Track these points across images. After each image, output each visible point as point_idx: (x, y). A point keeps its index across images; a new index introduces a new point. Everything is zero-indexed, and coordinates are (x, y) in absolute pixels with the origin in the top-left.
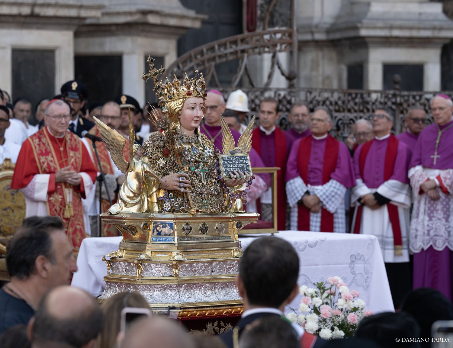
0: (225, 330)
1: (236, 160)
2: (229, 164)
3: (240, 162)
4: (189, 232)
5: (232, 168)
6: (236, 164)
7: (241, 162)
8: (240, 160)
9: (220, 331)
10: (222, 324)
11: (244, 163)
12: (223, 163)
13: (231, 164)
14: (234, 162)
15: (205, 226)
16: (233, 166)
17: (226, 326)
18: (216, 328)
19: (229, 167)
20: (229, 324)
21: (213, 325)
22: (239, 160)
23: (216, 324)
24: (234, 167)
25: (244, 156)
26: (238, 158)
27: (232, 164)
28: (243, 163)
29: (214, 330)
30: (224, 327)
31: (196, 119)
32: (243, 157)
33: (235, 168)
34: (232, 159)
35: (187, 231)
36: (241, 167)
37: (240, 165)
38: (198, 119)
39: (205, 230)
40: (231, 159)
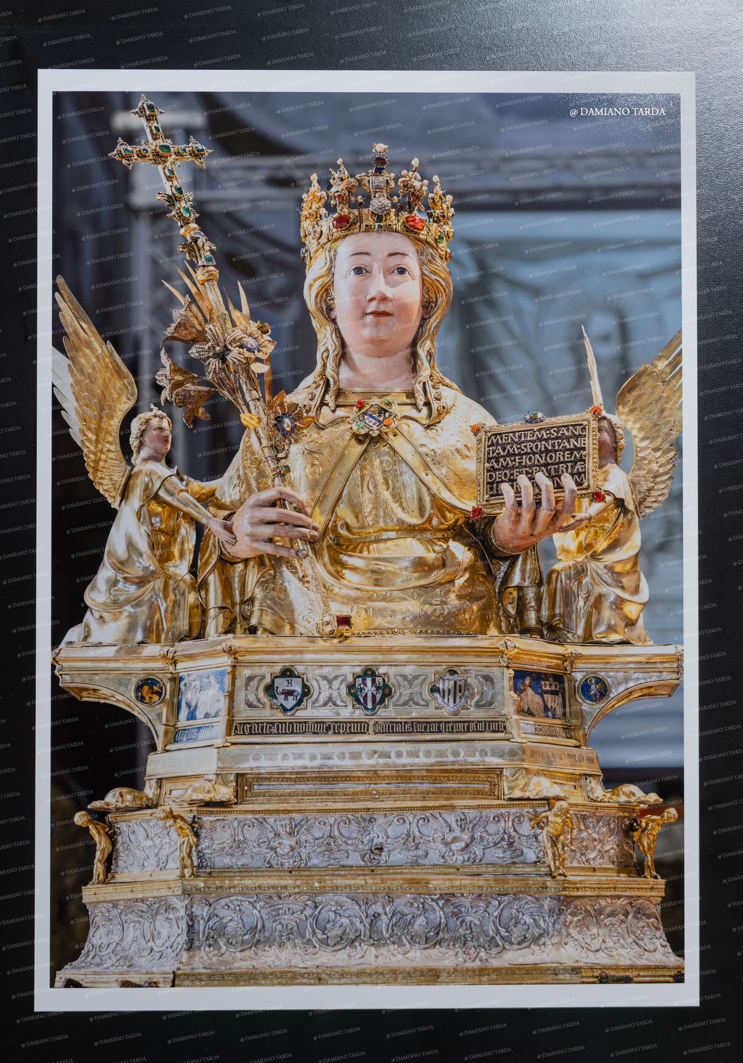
1: (540, 440)
2: (509, 455)
3: (553, 446)
4: (295, 702)
5: (517, 468)
6: (534, 454)
7: (559, 445)
8: (557, 438)
11: (568, 450)
12: (489, 453)
13: (514, 455)
14: (531, 449)
15: (374, 681)
16: (525, 460)
19: (506, 468)
22: (553, 439)
24: (525, 467)
25: (574, 426)
26: (550, 433)
27: (519, 454)
28: (565, 449)
32: (568, 430)
33: (530, 467)
34: (526, 436)
35: (286, 699)
36: (552, 464)
37: (551, 457)
39: (374, 697)
40: (520, 437)
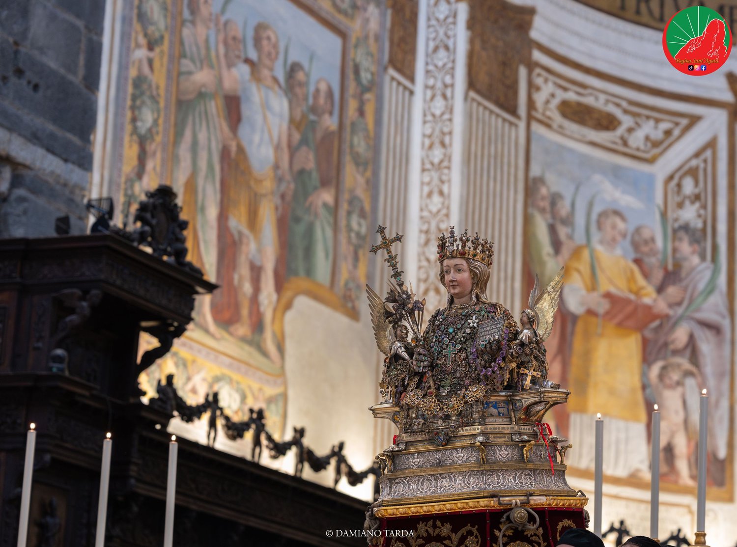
0: (441, 531)
9: (434, 532)
10: (438, 523)
17: (443, 525)
18: (429, 529)
20: (448, 523)
21: (426, 525)
23: (431, 523)
29: (427, 531)
30: (440, 528)
31: (451, 284)
38: (454, 283)
